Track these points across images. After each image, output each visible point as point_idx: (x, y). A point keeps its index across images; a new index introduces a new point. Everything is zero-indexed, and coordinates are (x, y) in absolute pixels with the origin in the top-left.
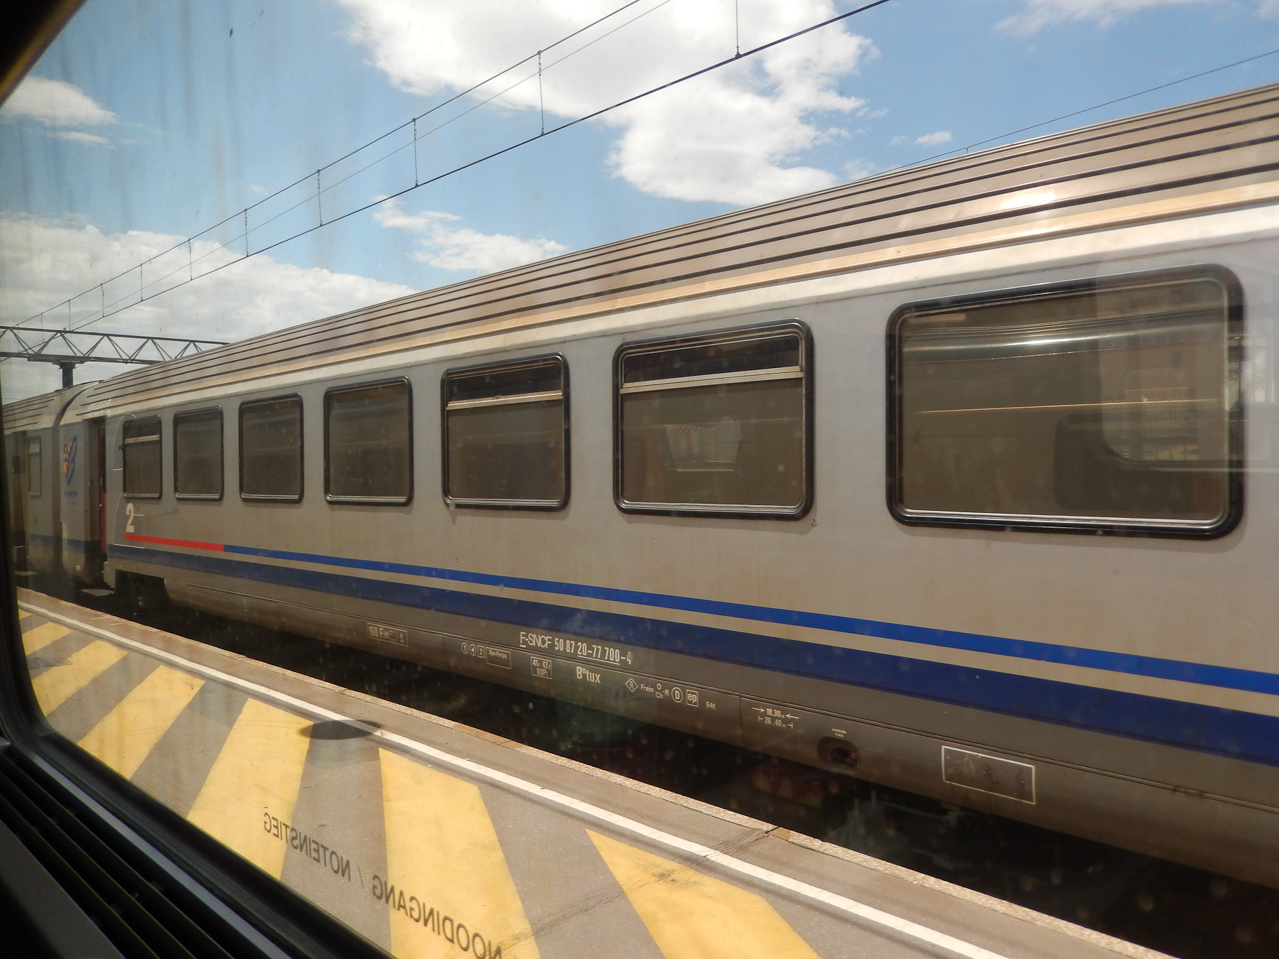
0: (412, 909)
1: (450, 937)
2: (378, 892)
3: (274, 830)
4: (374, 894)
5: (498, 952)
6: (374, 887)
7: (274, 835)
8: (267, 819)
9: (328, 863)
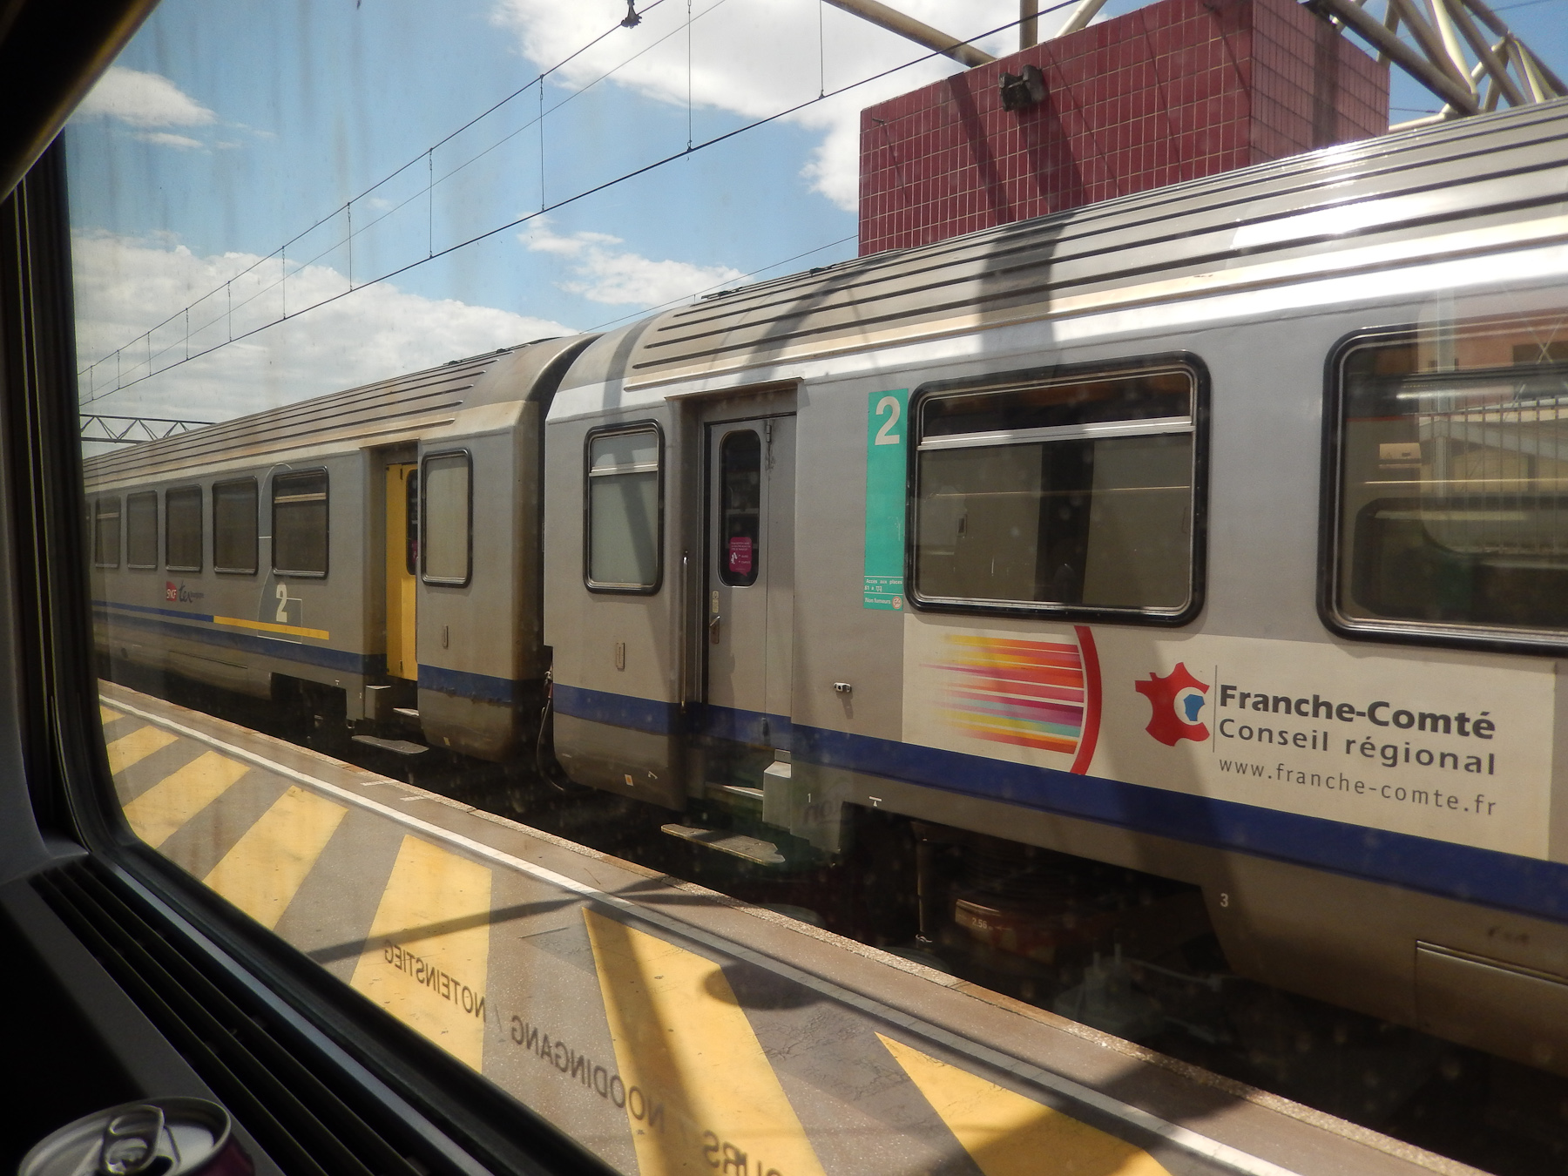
0: (558, 1056)
1: (602, 1091)
2: (518, 1037)
3: (396, 961)
4: (514, 1038)
7: (396, 966)
9: (459, 1000)
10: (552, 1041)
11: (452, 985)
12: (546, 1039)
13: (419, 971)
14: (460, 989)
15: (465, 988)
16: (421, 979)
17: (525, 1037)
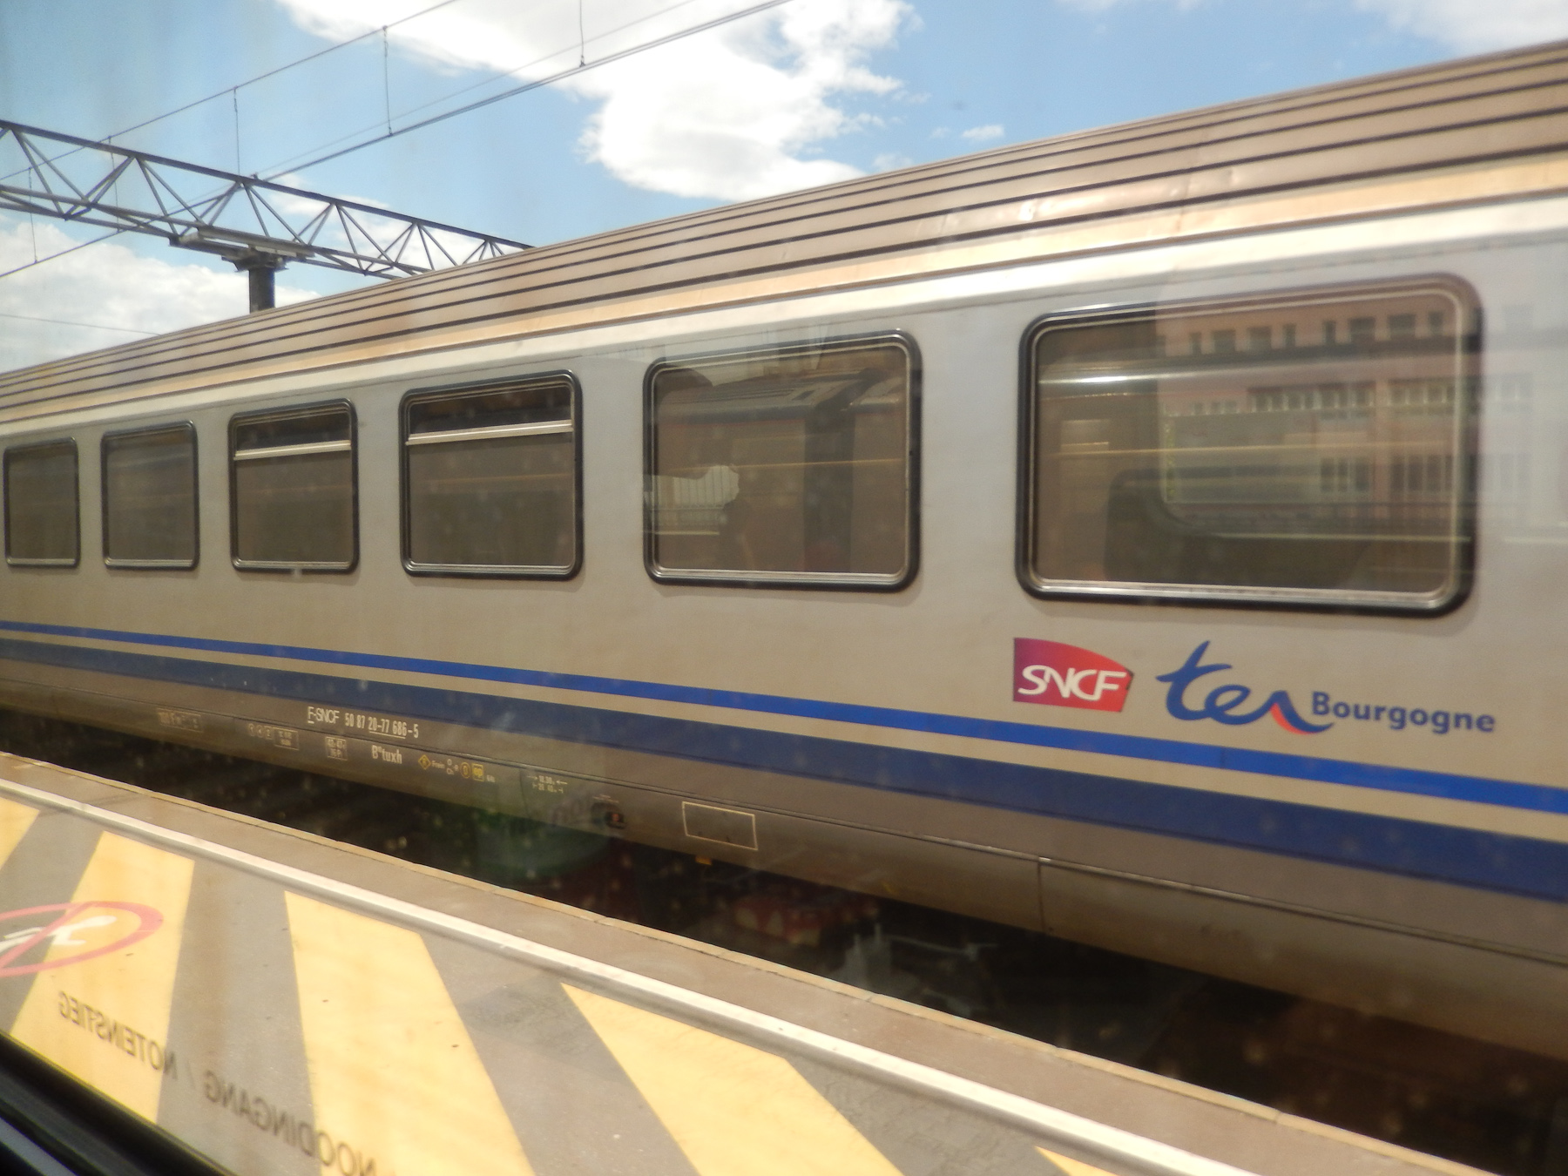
0: (257, 1114)
1: (307, 1147)
2: (212, 1094)
3: (73, 1016)
4: (208, 1096)
5: (371, 1167)
6: (208, 1087)
7: (75, 1021)
8: (63, 1001)
9: (146, 1057)
10: (251, 1097)
11: (137, 1040)
12: (244, 1096)
13: (100, 1025)
14: (145, 1044)
15: (153, 1043)
16: (101, 1034)
17: (220, 1094)
